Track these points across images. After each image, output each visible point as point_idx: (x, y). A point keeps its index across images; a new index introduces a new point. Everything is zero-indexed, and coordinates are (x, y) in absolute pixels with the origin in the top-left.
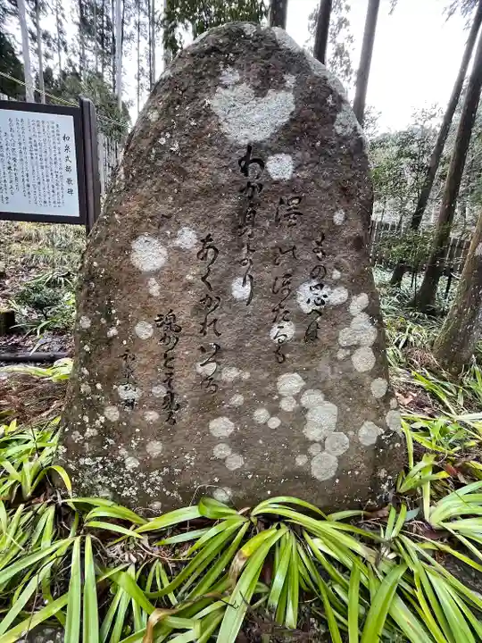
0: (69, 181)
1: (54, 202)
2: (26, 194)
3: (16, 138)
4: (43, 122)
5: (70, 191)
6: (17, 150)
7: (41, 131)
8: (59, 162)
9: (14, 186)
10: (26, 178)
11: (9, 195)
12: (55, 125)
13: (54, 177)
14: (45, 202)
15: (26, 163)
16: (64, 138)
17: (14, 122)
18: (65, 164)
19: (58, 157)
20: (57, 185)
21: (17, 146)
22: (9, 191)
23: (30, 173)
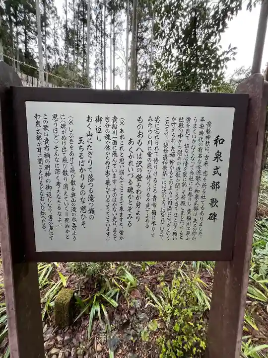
0: (214, 202)
1: (188, 233)
2: (150, 224)
3: (145, 147)
4: (188, 120)
5: (213, 217)
6: (145, 163)
7: (184, 133)
8: (202, 177)
9: (134, 215)
10: (151, 202)
11: (125, 228)
12: (205, 123)
13: (193, 198)
14: (175, 234)
15: (155, 180)
16: (216, 142)
17: (145, 123)
18: (211, 179)
19: (203, 169)
20: (195, 209)
21: (145, 157)
22: (125, 221)
23: (159, 195)
